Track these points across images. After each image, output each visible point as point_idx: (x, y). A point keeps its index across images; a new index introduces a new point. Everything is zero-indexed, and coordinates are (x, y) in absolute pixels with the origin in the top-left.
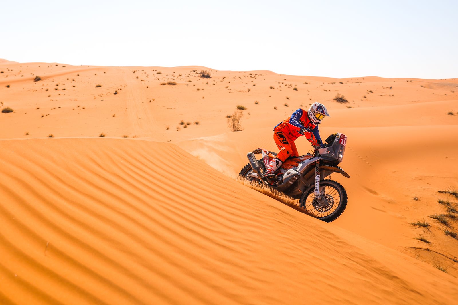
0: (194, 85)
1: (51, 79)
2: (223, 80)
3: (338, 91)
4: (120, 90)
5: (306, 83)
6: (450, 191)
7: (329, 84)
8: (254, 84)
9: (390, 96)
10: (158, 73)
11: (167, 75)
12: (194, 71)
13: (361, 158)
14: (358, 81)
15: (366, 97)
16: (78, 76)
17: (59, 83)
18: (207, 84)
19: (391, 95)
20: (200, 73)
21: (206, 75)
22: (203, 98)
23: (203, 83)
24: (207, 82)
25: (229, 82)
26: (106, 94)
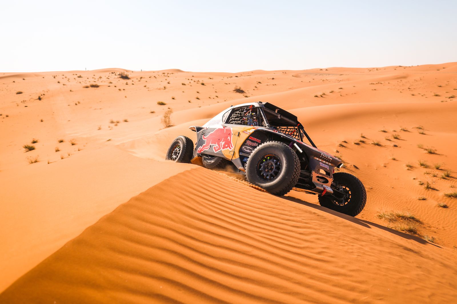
0: (115, 85)
2: (141, 80)
3: (236, 83)
4: (43, 96)
5: (211, 79)
7: (228, 78)
8: (168, 82)
9: (273, 85)
10: (79, 77)
11: (88, 78)
12: (112, 73)
14: (249, 74)
18: (127, 84)
20: (119, 75)
21: (125, 77)
22: (126, 97)
23: (123, 84)
24: (127, 83)
25: (146, 81)
26: (29, 101)
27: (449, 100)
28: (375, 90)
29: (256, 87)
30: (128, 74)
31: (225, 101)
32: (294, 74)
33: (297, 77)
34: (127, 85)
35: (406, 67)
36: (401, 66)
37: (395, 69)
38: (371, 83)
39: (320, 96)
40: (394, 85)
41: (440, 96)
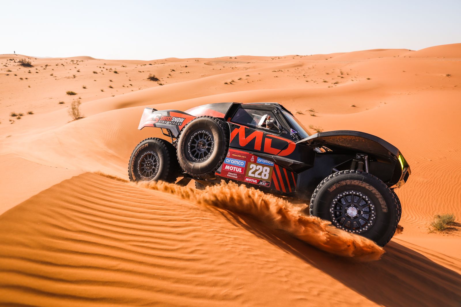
0: (15, 74)
2: (46, 68)
3: (149, 71)
5: (124, 66)
7: (141, 66)
8: (78, 70)
9: (187, 73)
12: (11, 60)
14: (163, 62)
20: (19, 62)
21: (26, 64)
22: (29, 87)
23: (25, 72)
24: (30, 71)
25: (52, 69)
27: (334, 85)
28: (277, 77)
29: (170, 75)
30: (30, 62)
31: (139, 89)
32: (206, 62)
33: (209, 65)
34: (29, 73)
35: (302, 56)
36: (298, 55)
37: (293, 58)
38: (273, 71)
39: (230, 83)
40: (292, 73)
41: (327, 82)
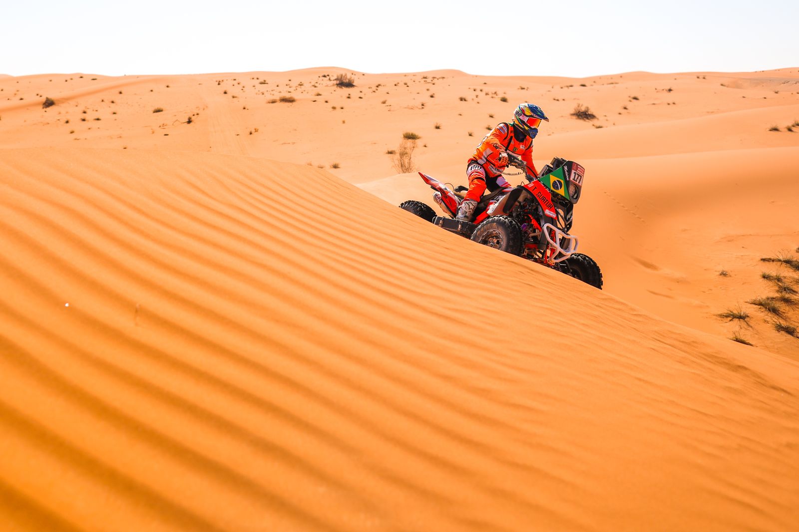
0: (326, 100)
1: (73, 102)
2: (377, 90)
3: (578, 99)
4: (196, 116)
5: (523, 89)
6: (781, 258)
7: (562, 88)
8: (431, 94)
9: (669, 104)
10: (261, 83)
11: (278, 86)
12: (324, 76)
13: (626, 209)
14: (612, 81)
15: (627, 108)
16: (121, 95)
17: (88, 109)
18: (349, 98)
19: (671, 102)
20: (335, 80)
21: (346, 83)
22: (344, 122)
23: (342, 97)
24: (349, 95)
25: (387, 92)
26: (173, 124)
29: (625, 108)
30: (352, 78)
32: (724, 81)
33: (733, 86)
